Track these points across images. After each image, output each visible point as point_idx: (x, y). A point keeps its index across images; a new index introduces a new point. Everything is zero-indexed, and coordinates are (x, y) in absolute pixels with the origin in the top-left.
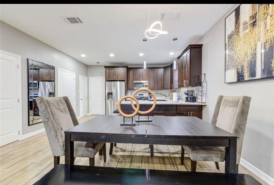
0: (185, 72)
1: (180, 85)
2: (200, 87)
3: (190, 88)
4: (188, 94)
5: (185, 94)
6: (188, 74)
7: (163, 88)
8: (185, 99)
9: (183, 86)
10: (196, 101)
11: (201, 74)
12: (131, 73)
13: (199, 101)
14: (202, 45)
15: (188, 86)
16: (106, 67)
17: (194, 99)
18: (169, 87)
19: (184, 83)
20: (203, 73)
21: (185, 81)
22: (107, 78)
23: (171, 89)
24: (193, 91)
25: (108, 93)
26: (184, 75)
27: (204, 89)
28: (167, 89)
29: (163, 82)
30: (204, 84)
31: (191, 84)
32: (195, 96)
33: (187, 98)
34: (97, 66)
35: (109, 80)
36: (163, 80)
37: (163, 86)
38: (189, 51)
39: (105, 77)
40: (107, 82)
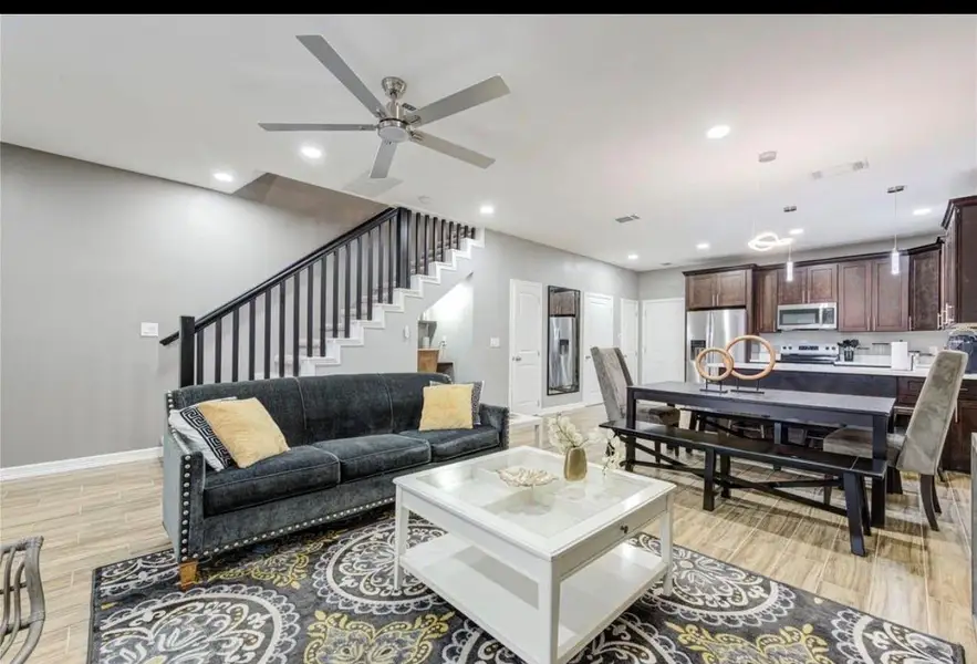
12: (770, 279)
16: (687, 274)
22: (692, 300)
25: (693, 342)
28: (923, 328)
34: (665, 271)
35: (695, 306)
39: (683, 299)
40: (692, 313)
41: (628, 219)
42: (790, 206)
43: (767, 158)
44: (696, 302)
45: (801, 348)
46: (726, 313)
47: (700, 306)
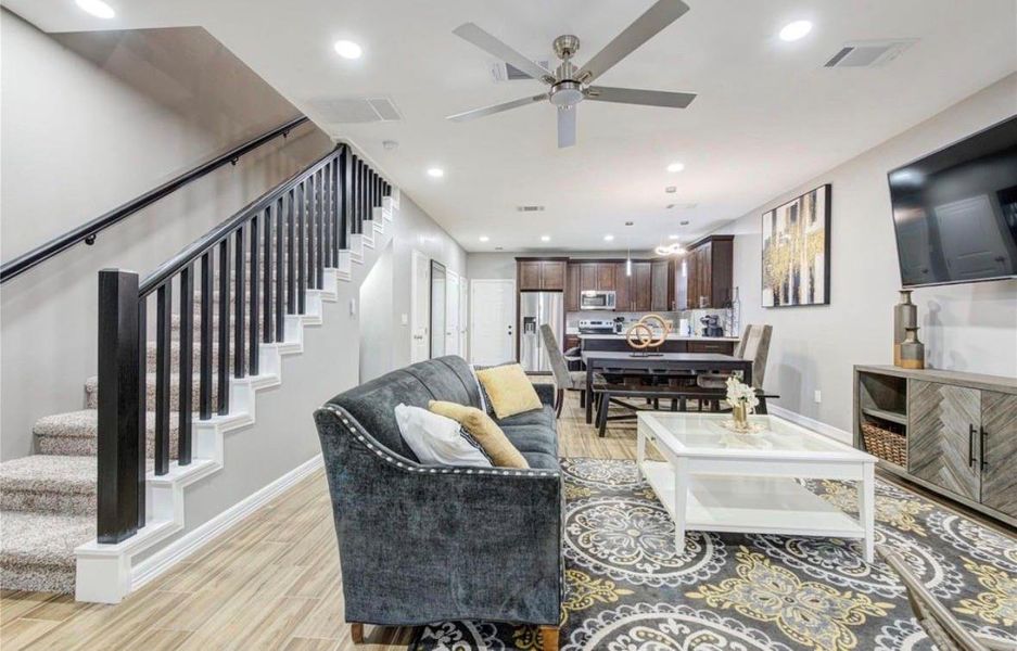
0: (703, 282)
1: (693, 304)
2: (729, 311)
3: (712, 312)
4: (707, 322)
5: (703, 322)
6: (707, 286)
7: (648, 307)
8: (702, 333)
9: (698, 307)
10: (722, 335)
11: (731, 288)
12: (575, 272)
13: (727, 334)
14: (733, 237)
15: (707, 307)
16: (518, 259)
17: (719, 331)
18: (664, 304)
19: (701, 303)
20: (735, 286)
21: (702, 298)
22: (522, 283)
23: (670, 309)
24: (716, 318)
25: (525, 318)
26: (699, 285)
27: (736, 314)
28: (659, 310)
29: (649, 293)
30: (736, 305)
31: (712, 305)
32: (721, 325)
33: (706, 330)
34: (498, 254)
35: (525, 288)
36: (648, 288)
37: (648, 303)
38: (710, 244)
39: (514, 281)
40: (525, 294)
41: (527, 209)
42: (629, 221)
43: (671, 191)
44: (527, 284)
45: (593, 323)
46: (541, 294)
47: (529, 288)
